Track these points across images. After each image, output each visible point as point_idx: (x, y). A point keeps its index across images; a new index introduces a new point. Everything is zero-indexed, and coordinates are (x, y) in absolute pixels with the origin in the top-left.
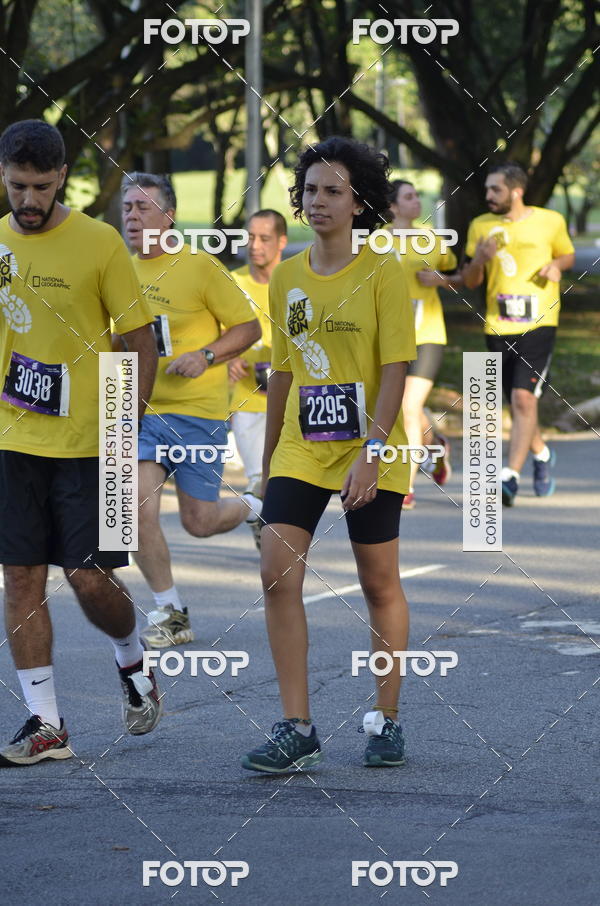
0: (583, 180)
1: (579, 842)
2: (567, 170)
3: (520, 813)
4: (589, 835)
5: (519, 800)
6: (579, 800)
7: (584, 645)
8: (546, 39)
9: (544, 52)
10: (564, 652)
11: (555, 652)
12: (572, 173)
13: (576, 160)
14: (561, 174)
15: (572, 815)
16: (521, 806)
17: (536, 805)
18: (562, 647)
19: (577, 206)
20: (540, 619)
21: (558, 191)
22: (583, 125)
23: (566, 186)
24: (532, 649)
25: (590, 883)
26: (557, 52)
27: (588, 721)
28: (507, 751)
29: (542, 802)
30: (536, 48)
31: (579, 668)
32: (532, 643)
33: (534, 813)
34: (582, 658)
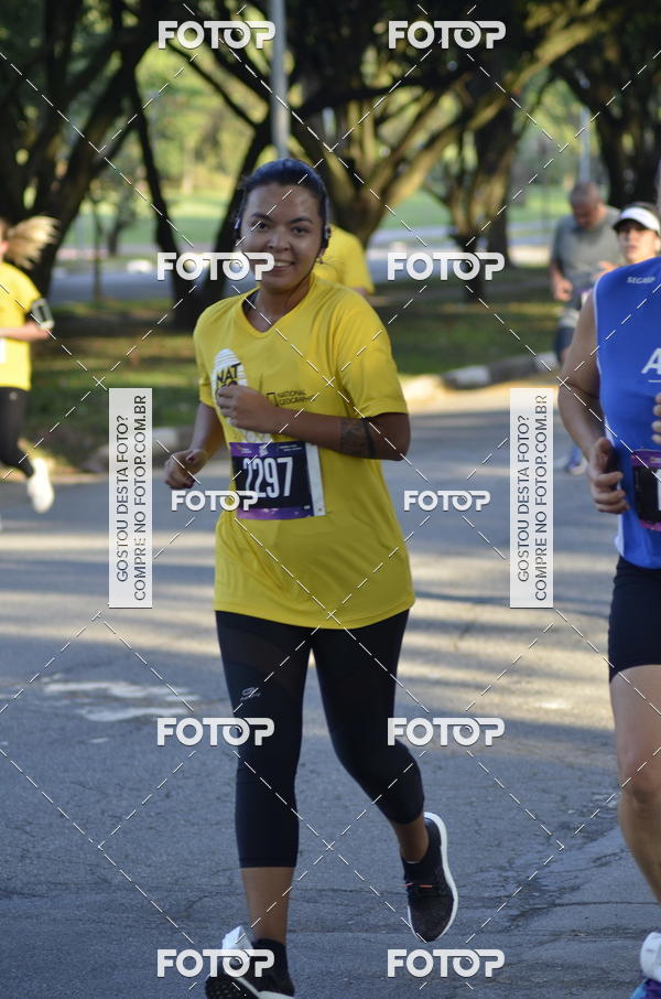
0: (114, 196)
1: (106, 927)
2: (95, 186)
3: (42, 896)
4: (116, 919)
5: (40, 883)
6: (105, 881)
7: (114, 709)
8: (68, 41)
9: (68, 55)
10: (94, 717)
11: (81, 718)
12: (102, 188)
13: (106, 175)
14: (87, 189)
15: (99, 897)
16: (42, 889)
17: (59, 887)
18: (90, 712)
19: (108, 225)
20: (66, 681)
21: (86, 208)
22: (113, 135)
23: (95, 202)
24: (56, 715)
25: (116, 973)
26: (83, 55)
27: (118, 792)
28: (28, 828)
29: (66, 884)
30: (58, 49)
31: (108, 735)
32: (57, 708)
33: (56, 896)
34: (112, 725)
